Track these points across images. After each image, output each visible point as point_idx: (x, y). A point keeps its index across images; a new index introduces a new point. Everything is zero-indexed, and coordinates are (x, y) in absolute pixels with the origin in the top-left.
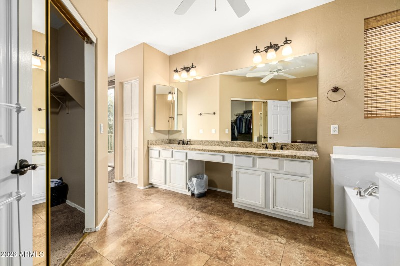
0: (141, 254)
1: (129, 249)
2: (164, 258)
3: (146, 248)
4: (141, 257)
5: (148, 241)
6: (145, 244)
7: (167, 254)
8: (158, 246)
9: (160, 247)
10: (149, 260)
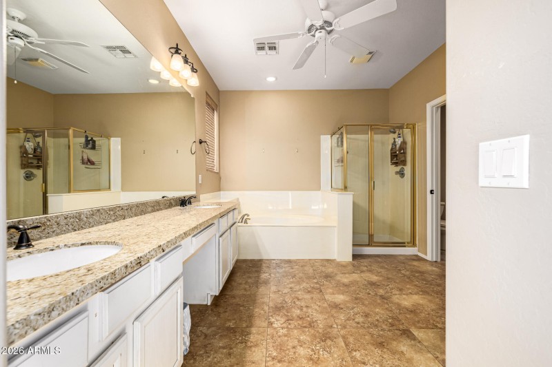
0: (382, 330)
1: (395, 343)
2: (361, 314)
3: (374, 331)
4: (384, 327)
5: (366, 337)
6: (372, 336)
7: (356, 314)
8: (359, 326)
9: (358, 323)
10: (377, 320)
